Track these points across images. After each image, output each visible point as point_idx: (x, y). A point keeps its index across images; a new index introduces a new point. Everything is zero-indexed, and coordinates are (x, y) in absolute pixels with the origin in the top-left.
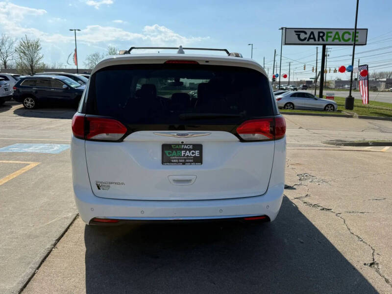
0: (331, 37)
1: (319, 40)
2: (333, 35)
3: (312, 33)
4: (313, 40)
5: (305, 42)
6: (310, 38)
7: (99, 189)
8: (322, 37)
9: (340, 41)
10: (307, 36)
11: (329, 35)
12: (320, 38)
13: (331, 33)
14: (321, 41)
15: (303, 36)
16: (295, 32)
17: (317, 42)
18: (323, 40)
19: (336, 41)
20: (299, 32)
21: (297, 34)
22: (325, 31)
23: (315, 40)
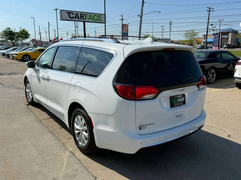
0: (87, 17)
1: (81, 19)
2: (88, 16)
3: (77, 14)
4: (78, 18)
5: (74, 19)
6: (76, 17)
7: (140, 129)
8: (83, 17)
9: (92, 20)
10: (74, 16)
11: (86, 16)
12: (82, 18)
13: (87, 15)
14: (82, 20)
15: (72, 15)
16: (67, 12)
17: (80, 20)
18: (83, 19)
19: (91, 20)
20: (69, 13)
21: (68, 14)
22: (84, 14)
23: (79, 19)
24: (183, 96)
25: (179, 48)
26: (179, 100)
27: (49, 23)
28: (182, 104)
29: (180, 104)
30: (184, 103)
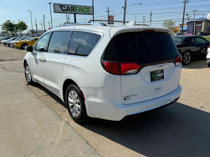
0: (77, 10)
1: (72, 11)
2: (78, 9)
3: (68, 7)
4: (69, 11)
5: (65, 12)
6: (67, 10)
7: (125, 100)
8: (73, 9)
9: (82, 12)
10: (66, 8)
11: (77, 8)
12: (73, 10)
13: (78, 7)
14: (73, 12)
15: (64, 8)
16: (60, 6)
17: (71, 12)
18: (74, 11)
19: (80, 12)
20: (61, 6)
21: (60, 7)
22: (75, 7)
23: (70, 11)
24: (162, 71)
25: (158, 30)
26: (158, 75)
27: (44, 16)
28: (160, 78)
29: (159, 78)
30: (163, 77)
